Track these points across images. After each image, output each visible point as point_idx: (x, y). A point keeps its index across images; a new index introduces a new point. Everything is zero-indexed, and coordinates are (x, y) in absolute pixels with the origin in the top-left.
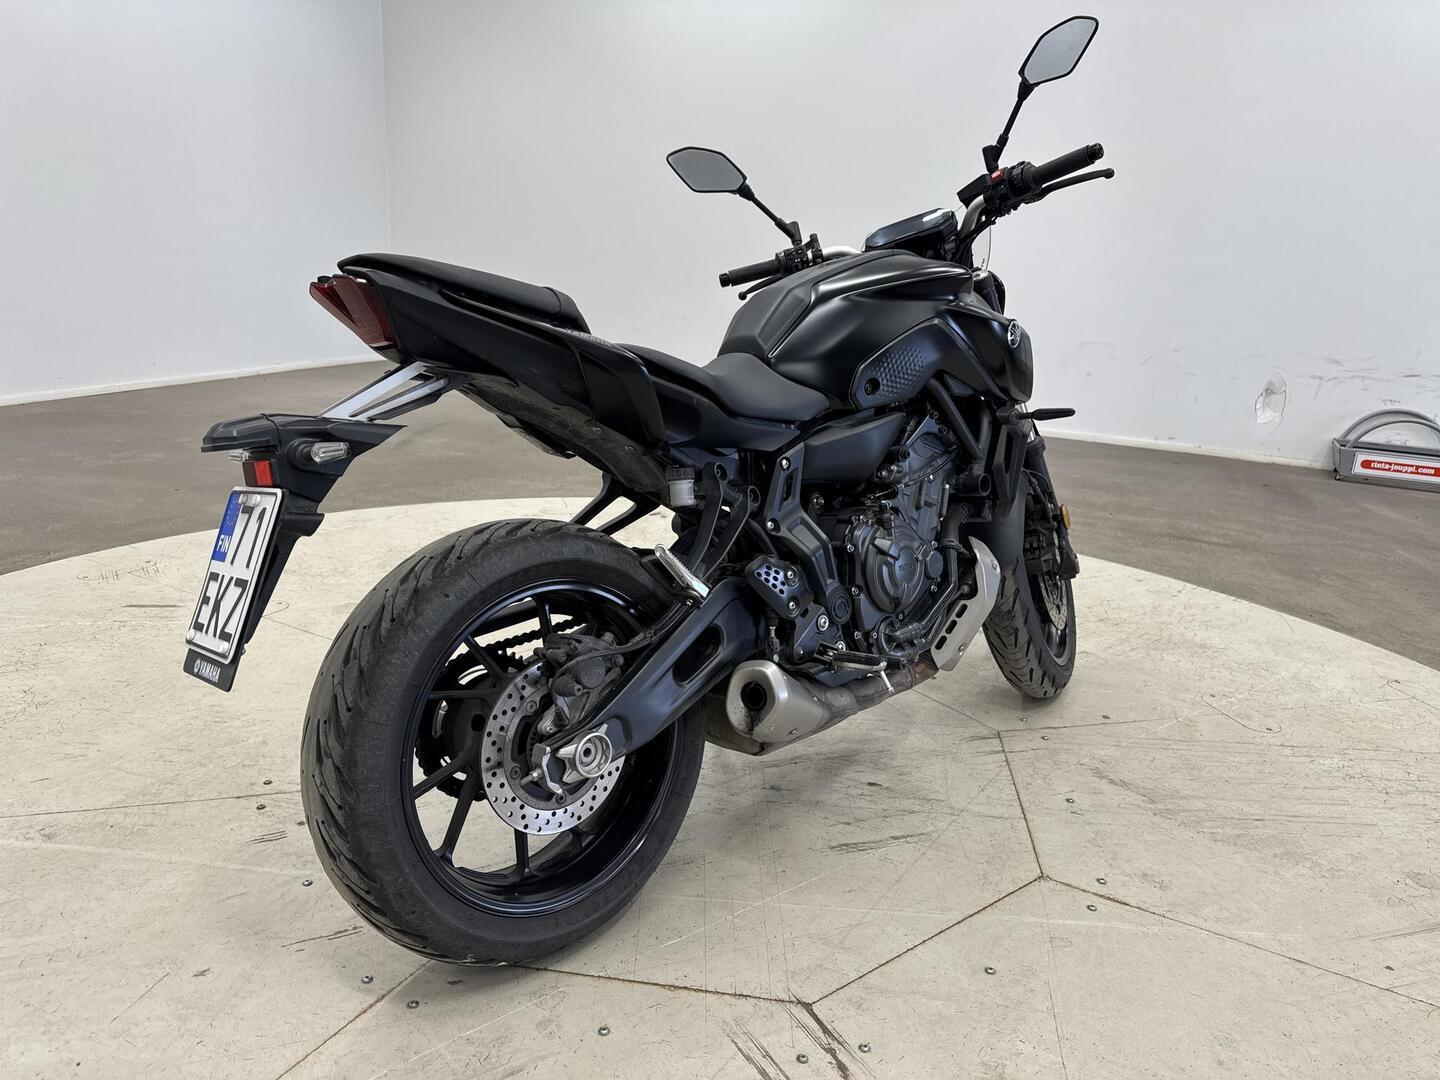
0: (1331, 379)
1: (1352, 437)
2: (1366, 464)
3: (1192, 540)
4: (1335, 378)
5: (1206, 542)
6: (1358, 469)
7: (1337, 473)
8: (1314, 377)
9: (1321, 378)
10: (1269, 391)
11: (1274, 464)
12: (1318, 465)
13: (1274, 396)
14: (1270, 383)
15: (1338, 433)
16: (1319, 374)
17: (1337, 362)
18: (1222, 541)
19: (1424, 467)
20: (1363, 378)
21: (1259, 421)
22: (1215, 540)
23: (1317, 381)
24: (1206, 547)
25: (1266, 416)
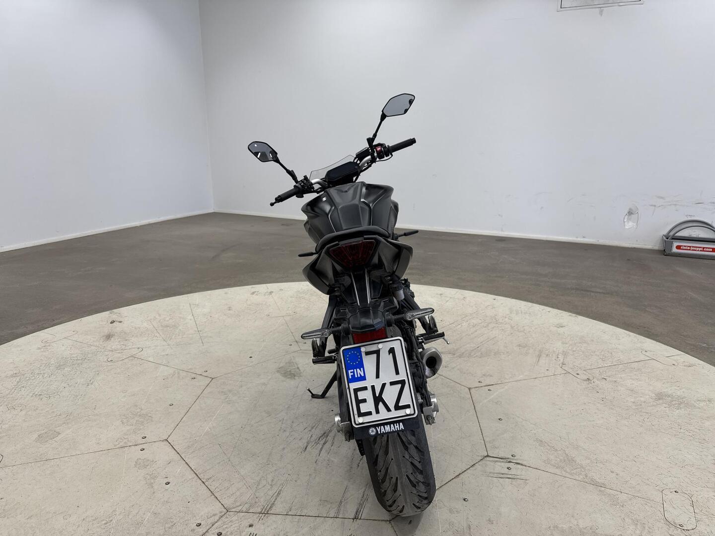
0: (659, 206)
1: (672, 234)
2: (678, 247)
3: (588, 291)
4: (662, 205)
5: (593, 292)
6: (675, 250)
7: (665, 252)
8: (652, 205)
9: (655, 206)
10: (630, 213)
11: (634, 248)
12: (656, 248)
13: (633, 215)
14: (630, 209)
15: (665, 232)
16: (653, 204)
17: (662, 198)
18: (601, 291)
19: (707, 248)
20: (676, 205)
21: (626, 227)
22: (598, 290)
23: (653, 207)
24: (592, 294)
25: (629, 225)
